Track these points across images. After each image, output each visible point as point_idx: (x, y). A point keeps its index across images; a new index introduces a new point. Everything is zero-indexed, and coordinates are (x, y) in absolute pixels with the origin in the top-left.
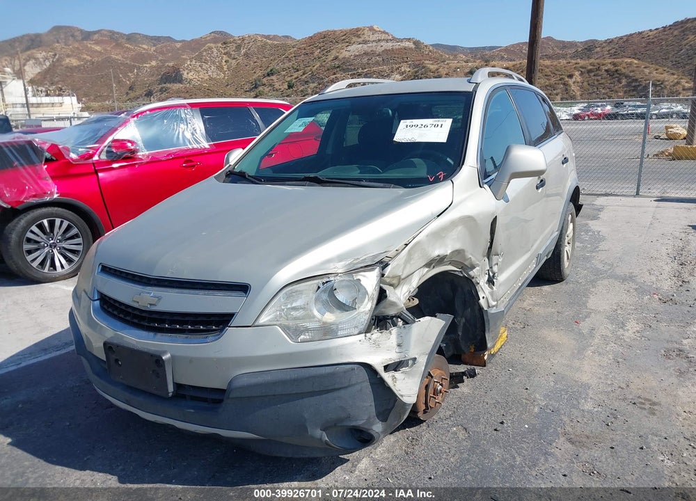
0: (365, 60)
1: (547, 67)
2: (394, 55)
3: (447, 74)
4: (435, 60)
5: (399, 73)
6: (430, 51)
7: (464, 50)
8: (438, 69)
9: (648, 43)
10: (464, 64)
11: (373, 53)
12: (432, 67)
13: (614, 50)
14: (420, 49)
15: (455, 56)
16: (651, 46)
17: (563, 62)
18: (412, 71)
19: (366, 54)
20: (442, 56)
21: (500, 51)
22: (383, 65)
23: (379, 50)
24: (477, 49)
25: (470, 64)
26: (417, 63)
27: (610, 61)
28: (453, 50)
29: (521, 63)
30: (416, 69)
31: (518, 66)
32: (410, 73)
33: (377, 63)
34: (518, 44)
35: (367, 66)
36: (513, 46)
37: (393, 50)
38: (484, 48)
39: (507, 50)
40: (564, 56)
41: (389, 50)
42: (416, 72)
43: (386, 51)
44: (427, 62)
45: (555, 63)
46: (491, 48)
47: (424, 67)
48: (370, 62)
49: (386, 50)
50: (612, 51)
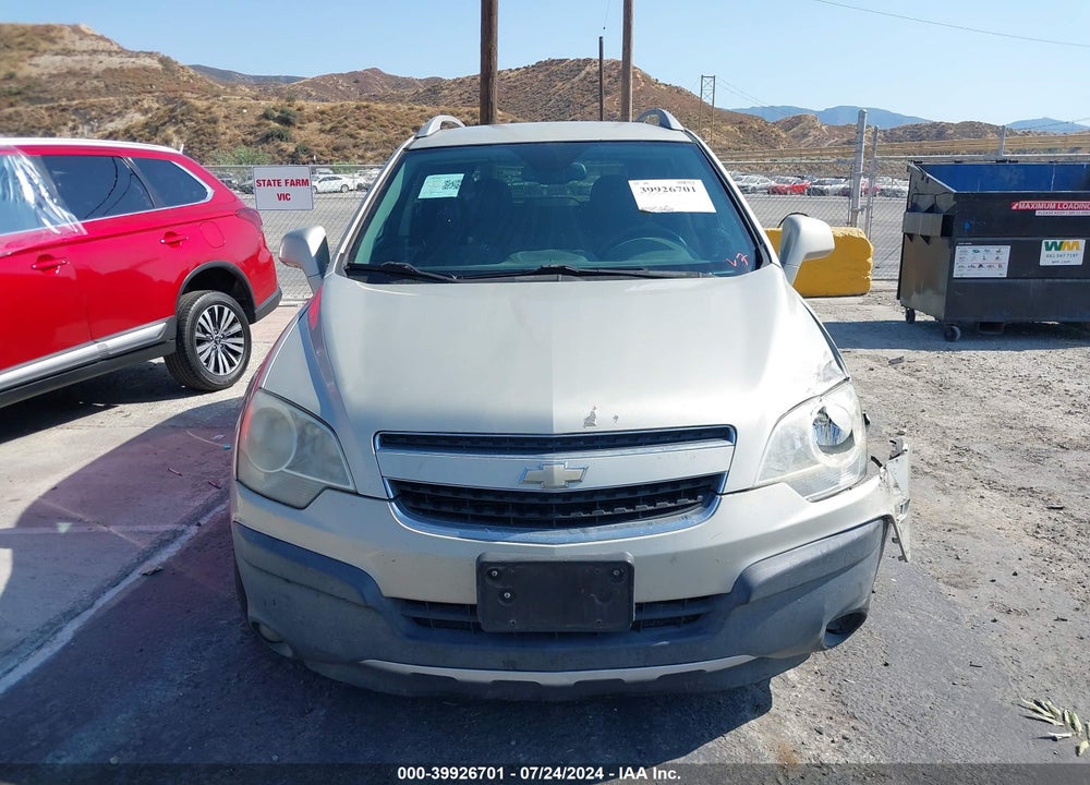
0: (71, 84)
1: (381, 113)
2: (124, 80)
3: (226, 117)
4: (203, 93)
5: (140, 110)
6: (191, 77)
7: (245, 79)
8: (209, 108)
9: (510, 88)
10: (253, 101)
11: (85, 74)
12: (198, 104)
13: (467, 94)
14: (173, 72)
15: (233, 87)
16: (514, 92)
17: (404, 107)
18: (164, 108)
19: (71, 73)
20: (212, 86)
21: (304, 84)
22: (107, 95)
23: (97, 68)
24: (265, 78)
25: (263, 103)
26: (171, 95)
27: (467, 109)
28: (226, 76)
29: (342, 106)
30: (170, 106)
31: (339, 109)
32: (161, 113)
33: (96, 92)
34: (331, 76)
35: (76, 95)
36: (323, 77)
37: (122, 70)
38: (277, 78)
39: (314, 83)
40: (401, 99)
41: (116, 70)
42: (172, 110)
43: (109, 71)
44: (189, 95)
45: (392, 109)
46: (289, 79)
47: (184, 103)
48: (82, 88)
49: (110, 69)
50: (465, 96)
